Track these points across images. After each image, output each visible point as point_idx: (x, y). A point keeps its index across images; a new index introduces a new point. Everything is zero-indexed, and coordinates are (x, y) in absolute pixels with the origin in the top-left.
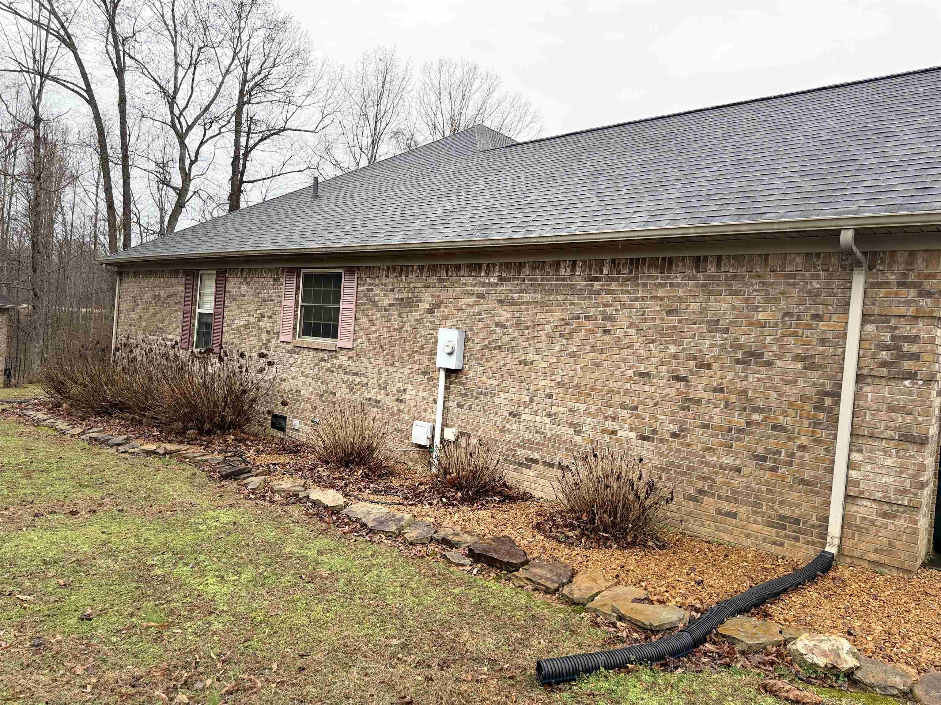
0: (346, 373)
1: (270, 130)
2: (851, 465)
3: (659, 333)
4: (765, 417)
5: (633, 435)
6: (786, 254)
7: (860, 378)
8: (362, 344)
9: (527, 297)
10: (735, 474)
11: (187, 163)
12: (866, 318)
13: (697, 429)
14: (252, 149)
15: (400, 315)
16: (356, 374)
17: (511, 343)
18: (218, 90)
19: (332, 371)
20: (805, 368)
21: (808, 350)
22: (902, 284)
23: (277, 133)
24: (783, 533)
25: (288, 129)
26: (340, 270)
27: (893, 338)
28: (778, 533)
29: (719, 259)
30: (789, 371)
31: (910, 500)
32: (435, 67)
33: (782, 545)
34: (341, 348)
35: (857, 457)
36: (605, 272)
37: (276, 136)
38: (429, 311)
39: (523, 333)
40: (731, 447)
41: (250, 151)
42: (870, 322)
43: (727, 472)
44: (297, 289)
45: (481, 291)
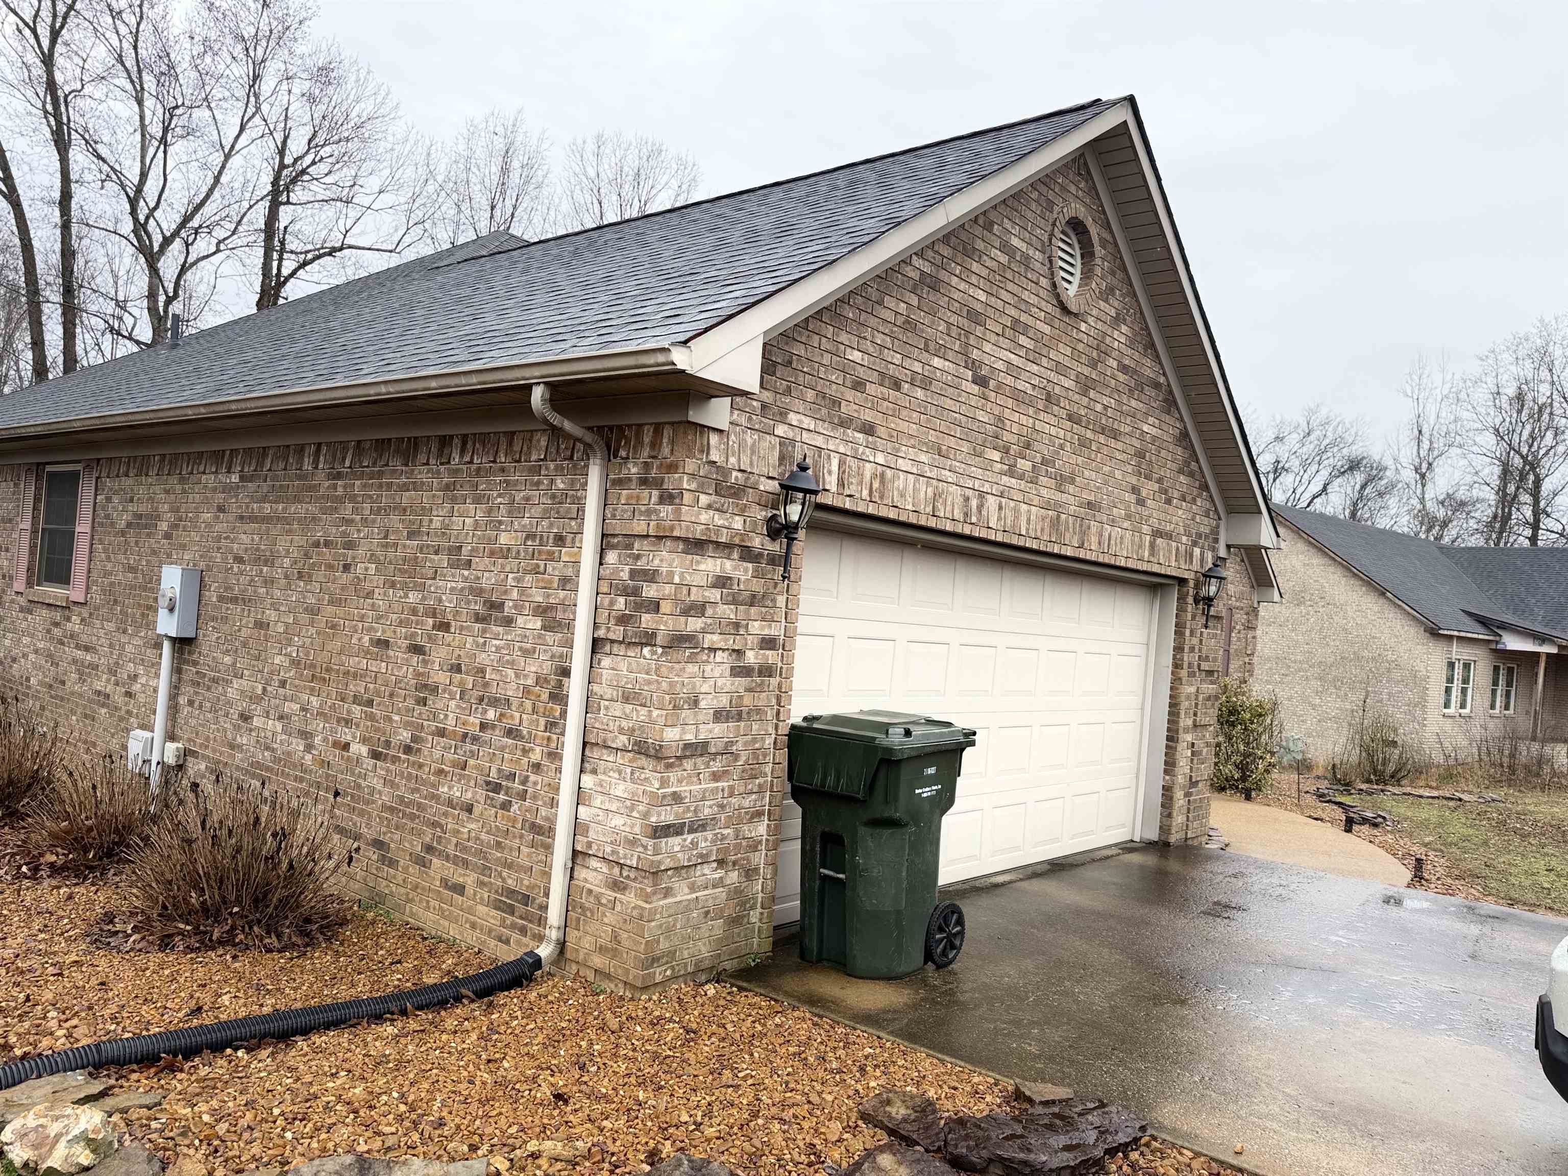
0: (78, 647)
1: (318, 250)
2: (580, 797)
3: (400, 570)
4: (502, 715)
5: (364, 750)
6: (532, 431)
7: (596, 644)
8: (97, 597)
9: (267, 508)
10: (464, 815)
11: (162, 299)
12: (606, 541)
13: (430, 738)
14: (287, 279)
15: (137, 543)
16: (87, 649)
17: (247, 590)
18: (217, 179)
19: (63, 644)
20: (544, 628)
21: (548, 596)
22: (644, 482)
23: (330, 254)
24: (510, 919)
25: (350, 247)
26: (79, 467)
27: (633, 574)
28: (503, 920)
29: (464, 439)
30: (528, 633)
31: (639, 857)
32: (591, 147)
33: (507, 942)
34: (75, 602)
35: (588, 781)
36: (347, 464)
37: (329, 258)
38: (168, 536)
39: (261, 571)
40: (464, 769)
41: (285, 283)
42: (613, 547)
43: (457, 812)
44: (37, 500)
45: (220, 497)
